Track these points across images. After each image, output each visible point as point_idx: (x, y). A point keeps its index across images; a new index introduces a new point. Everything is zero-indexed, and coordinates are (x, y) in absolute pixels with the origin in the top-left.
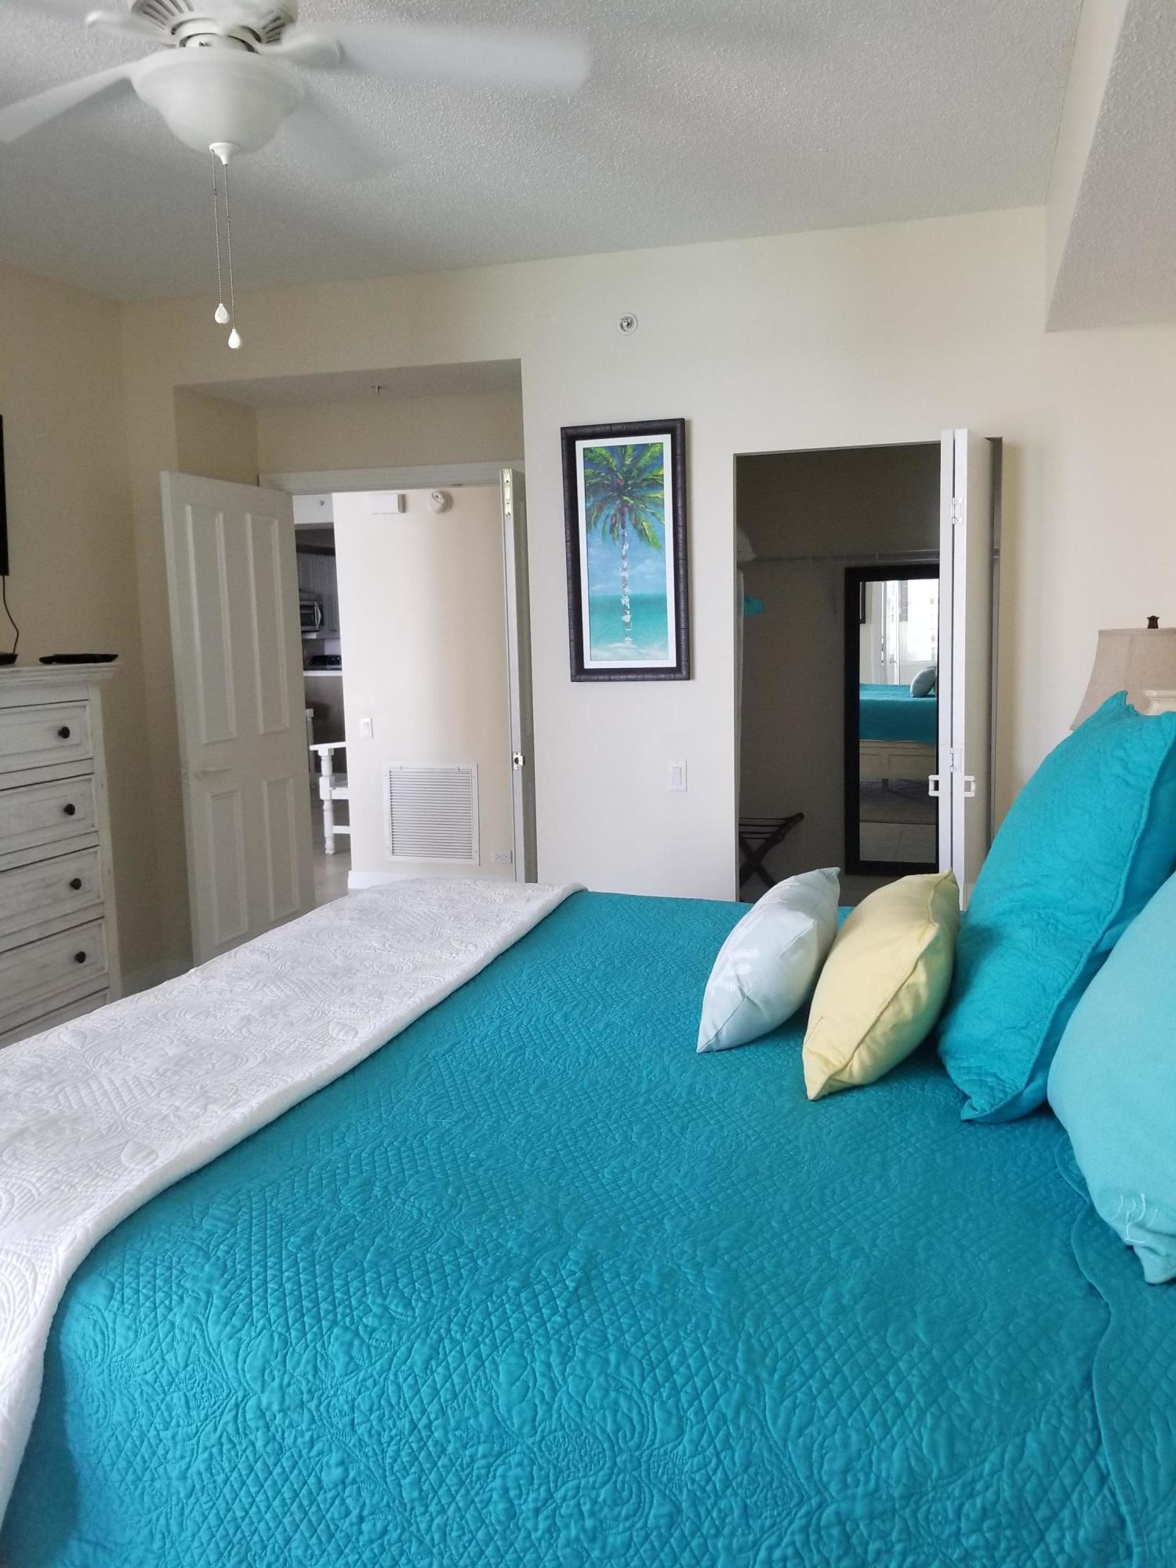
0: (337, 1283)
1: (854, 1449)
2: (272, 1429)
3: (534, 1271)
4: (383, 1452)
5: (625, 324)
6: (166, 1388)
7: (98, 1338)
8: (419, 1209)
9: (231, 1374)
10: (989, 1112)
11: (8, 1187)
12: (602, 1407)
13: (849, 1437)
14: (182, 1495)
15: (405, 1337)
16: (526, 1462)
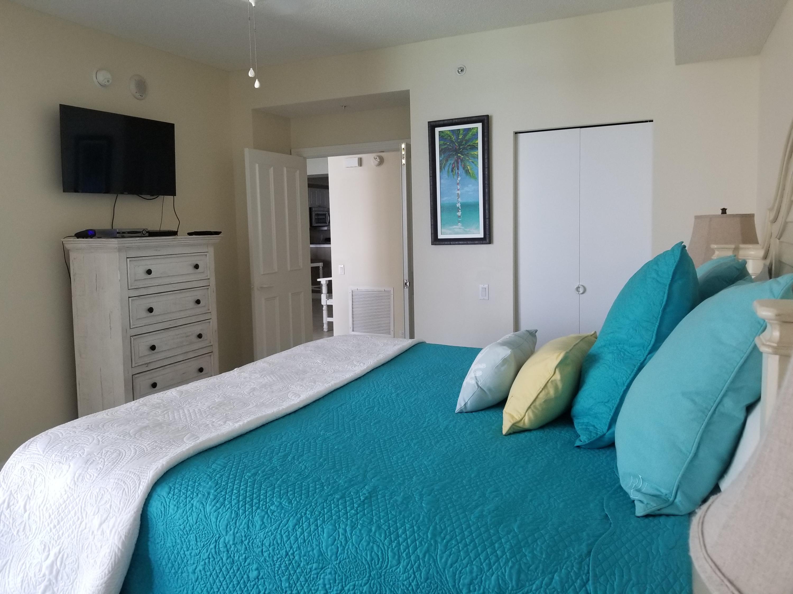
0: (262, 492)
1: (474, 575)
2: (230, 552)
3: (347, 492)
4: (274, 565)
5: (460, 70)
6: (188, 532)
7: (163, 509)
8: (306, 466)
9: (214, 527)
10: (587, 442)
11: (135, 447)
12: (366, 549)
13: (473, 569)
14: (193, 579)
15: (287, 515)
16: (333, 572)
